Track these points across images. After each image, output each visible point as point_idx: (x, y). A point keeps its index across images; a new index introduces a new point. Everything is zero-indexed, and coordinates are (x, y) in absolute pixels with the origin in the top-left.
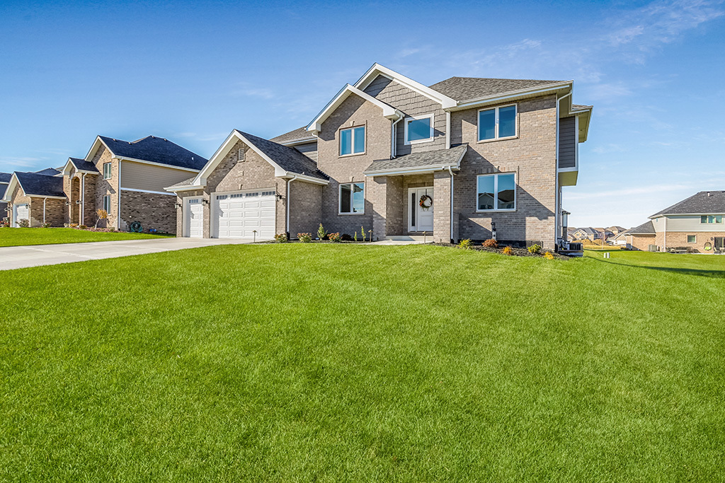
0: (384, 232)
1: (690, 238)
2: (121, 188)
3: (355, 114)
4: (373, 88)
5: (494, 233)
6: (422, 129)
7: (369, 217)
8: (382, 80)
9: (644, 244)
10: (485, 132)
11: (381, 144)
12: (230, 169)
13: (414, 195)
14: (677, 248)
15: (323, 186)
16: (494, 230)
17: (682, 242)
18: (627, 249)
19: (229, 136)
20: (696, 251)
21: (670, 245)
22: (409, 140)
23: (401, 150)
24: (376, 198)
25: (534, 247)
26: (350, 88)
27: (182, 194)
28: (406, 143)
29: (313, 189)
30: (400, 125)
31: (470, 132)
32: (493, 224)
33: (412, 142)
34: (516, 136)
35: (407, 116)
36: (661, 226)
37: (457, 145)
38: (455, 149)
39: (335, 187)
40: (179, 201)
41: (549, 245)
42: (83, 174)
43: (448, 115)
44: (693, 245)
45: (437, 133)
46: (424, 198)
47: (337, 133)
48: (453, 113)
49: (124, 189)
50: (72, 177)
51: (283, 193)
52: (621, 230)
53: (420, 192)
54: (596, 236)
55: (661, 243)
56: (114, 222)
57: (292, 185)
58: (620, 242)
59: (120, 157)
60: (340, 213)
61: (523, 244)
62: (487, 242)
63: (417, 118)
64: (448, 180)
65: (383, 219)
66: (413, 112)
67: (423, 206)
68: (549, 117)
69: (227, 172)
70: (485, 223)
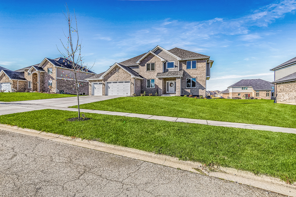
0: (162, 93)
1: (239, 94)
2: (57, 78)
3: (151, 60)
4: (156, 52)
5: (191, 93)
6: (171, 65)
7: (157, 89)
8: (159, 50)
9: (226, 96)
10: (188, 67)
11: (159, 68)
12: (113, 74)
13: (168, 83)
14: (235, 98)
15: (141, 80)
16: (191, 92)
17: (236, 96)
18: (221, 98)
19: (114, 64)
20: (240, 98)
21: (233, 96)
22: (168, 68)
23: (165, 71)
24: (160, 84)
25: (201, 97)
26: (150, 52)
27: (91, 81)
28: (167, 68)
29: (139, 80)
30: (165, 64)
31: (184, 67)
32: (191, 91)
33: (169, 68)
34: (196, 68)
35: (167, 61)
36: (231, 90)
37: (181, 70)
38: (181, 71)
39: (145, 80)
40: (90, 83)
41: (204, 96)
42: (39, 72)
43: (179, 62)
44: (239, 96)
45: (176, 66)
46: (171, 84)
47: (146, 64)
48: (180, 61)
49: (58, 78)
50: (33, 73)
51: (133, 82)
52: (218, 92)
53: (170, 82)
54: (211, 94)
55: (231, 96)
56: (54, 90)
57: (136, 80)
58: (219, 96)
59: (57, 66)
60: (147, 88)
61: (198, 96)
62: (190, 96)
63: (170, 62)
64: (180, 80)
65: (161, 89)
66: (168, 60)
67: (171, 86)
68: (204, 64)
69: (112, 75)
70: (189, 91)
